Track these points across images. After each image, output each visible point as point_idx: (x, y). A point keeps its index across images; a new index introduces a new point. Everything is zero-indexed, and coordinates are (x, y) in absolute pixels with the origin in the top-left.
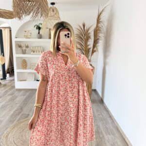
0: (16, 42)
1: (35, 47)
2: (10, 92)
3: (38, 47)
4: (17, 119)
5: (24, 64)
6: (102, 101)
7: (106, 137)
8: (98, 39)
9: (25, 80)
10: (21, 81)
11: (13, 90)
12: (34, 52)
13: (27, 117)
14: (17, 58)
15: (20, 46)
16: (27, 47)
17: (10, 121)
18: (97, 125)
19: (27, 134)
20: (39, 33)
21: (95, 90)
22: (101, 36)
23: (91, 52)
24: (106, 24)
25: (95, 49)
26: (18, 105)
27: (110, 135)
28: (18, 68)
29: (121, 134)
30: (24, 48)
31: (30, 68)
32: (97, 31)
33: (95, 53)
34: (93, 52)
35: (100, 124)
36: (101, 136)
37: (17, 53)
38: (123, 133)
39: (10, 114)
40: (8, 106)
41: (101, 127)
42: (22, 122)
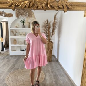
0: (10, 29)
1: (21, 32)
2: (7, 57)
3: (23, 32)
4: (12, 70)
5: (15, 42)
6: (57, 61)
7: (60, 78)
8: (55, 28)
9: (15, 51)
10: (13, 51)
11: (8, 56)
12: (20, 35)
13: (17, 69)
14: (11, 38)
15: (13, 32)
16: (17, 32)
17: (9, 72)
18: (55, 72)
19: (18, 77)
20: (23, 25)
21: (54, 56)
22: (57, 26)
23: (51, 35)
24: (59, 20)
25: (53, 33)
26: (12, 64)
27: (62, 76)
28: (11, 44)
29: (67, 76)
30: (15, 33)
31: (18, 44)
32: (54, 24)
33: (53, 35)
34: (53, 34)
35: (57, 72)
36: (57, 77)
37: (11, 36)
38: (69, 76)
39: (8, 68)
40: (7, 65)
41: (57, 73)
42: (15, 72)
